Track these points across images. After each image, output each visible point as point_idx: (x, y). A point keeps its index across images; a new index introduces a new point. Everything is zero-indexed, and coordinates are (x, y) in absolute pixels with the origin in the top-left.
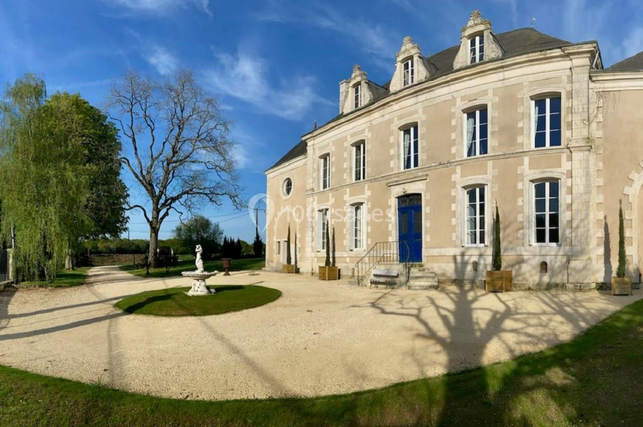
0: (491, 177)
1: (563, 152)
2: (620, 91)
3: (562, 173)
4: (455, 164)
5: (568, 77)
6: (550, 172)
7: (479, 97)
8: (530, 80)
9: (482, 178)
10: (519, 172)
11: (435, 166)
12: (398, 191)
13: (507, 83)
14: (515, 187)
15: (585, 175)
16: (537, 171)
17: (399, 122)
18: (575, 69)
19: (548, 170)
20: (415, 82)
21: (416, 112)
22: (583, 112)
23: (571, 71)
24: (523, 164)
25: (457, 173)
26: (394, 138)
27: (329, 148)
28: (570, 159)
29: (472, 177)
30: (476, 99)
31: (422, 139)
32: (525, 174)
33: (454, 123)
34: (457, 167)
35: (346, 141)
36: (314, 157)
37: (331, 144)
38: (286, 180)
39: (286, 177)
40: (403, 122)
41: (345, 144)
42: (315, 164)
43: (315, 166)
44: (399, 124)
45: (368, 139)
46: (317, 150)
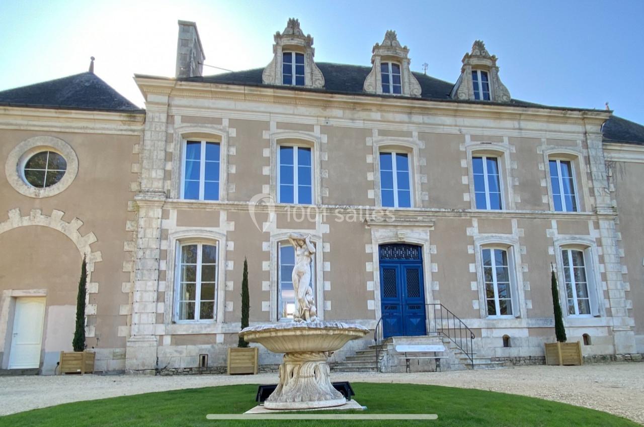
0: (518, 238)
1: (590, 219)
2: (624, 162)
3: (593, 241)
4: (472, 215)
5: (583, 142)
6: (580, 239)
7: (494, 142)
8: (548, 137)
9: (507, 238)
10: (548, 236)
11: (445, 212)
13: (525, 134)
14: (547, 252)
15: (614, 245)
16: (567, 236)
17: (380, 138)
18: (590, 135)
19: (577, 236)
22: (603, 180)
23: (586, 136)
24: (550, 227)
25: (473, 227)
27: (218, 126)
28: (597, 226)
29: (494, 235)
30: (491, 143)
32: (555, 239)
34: (473, 219)
35: (267, 129)
36: (171, 131)
37: (226, 123)
38: (32, 150)
39: (40, 143)
40: (388, 141)
41: (266, 135)
42: (172, 145)
43: (171, 148)
44: (380, 141)
45: (321, 144)
46: (178, 119)
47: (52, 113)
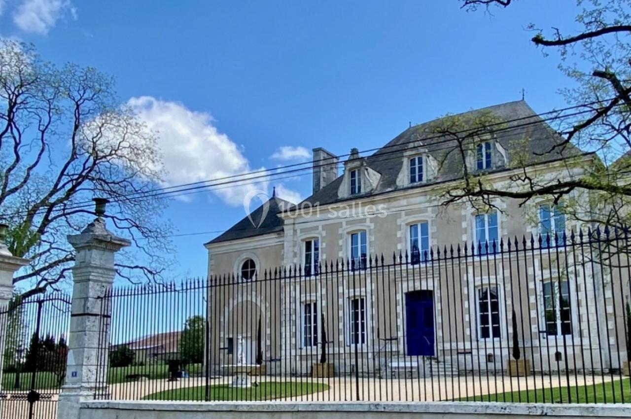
1: (570, 255)
3: (571, 273)
4: (468, 264)
9: (495, 279)
10: (530, 273)
12: (407, 286)
15: (591, 274)
16: (547, 272)
17: (407, 217)
20: (424, 181)
21: (424, 210)
25: (469, 273)
26: (402, 234)
27: (318, 231)
29: (485, 277)
31: (432, 238)
32: (536, 275)
33: (464, 225)
34: (469, 267)
35: (341, 227)
36: (295, 239)
37: (320, 228)
38: (243, 260)
39: (245, 256)
40: (411, 219)
41: (340, 231)
42: (296, 248)
43: (296, 250)
44: (407, 219)
45: (370, 230)
46: (298, 231)
47: (247, 240)
